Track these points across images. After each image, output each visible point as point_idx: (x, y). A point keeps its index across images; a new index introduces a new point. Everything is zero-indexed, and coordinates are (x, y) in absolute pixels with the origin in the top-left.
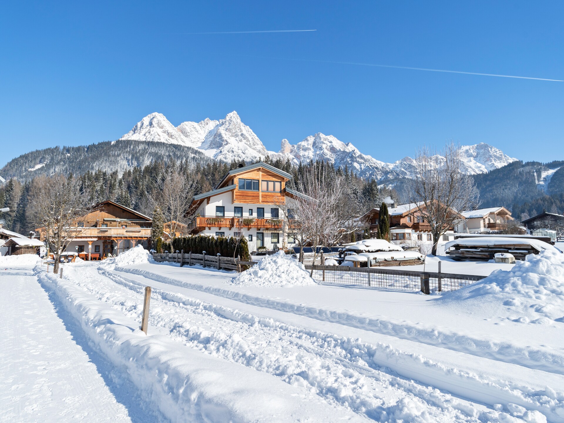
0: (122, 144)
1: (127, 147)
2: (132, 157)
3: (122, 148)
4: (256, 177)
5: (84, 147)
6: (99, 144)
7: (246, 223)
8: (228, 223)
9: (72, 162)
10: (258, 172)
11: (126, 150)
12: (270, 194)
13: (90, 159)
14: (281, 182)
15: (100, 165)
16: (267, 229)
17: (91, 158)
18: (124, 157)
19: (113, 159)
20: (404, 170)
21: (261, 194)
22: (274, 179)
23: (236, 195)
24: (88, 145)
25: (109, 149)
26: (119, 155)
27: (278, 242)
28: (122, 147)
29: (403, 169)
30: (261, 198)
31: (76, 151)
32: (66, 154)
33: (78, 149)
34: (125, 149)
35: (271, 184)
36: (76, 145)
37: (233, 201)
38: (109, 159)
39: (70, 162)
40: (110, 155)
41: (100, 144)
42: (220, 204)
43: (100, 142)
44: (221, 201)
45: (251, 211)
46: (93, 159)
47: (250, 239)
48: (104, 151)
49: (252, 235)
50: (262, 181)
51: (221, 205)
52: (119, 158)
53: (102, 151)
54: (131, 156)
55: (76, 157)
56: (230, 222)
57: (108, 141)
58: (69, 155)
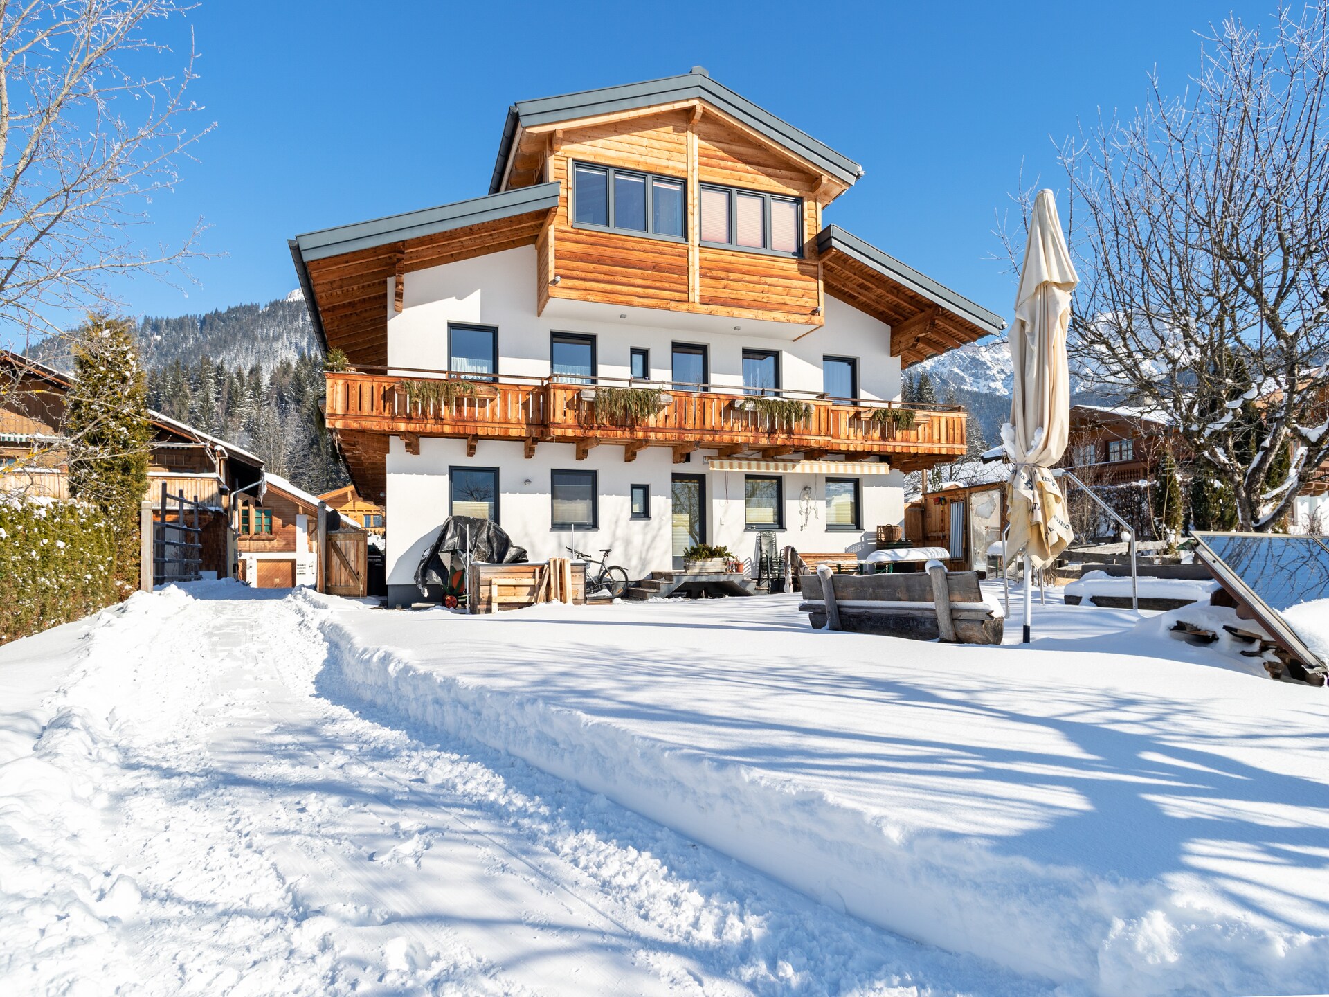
0: (283, 311)
1: (296, 318)
2: (309, 342)
3: (285, 320)
4: (673, 166)
5: (193, 319)
6: (230, 311)
7: (619, 413)
8: (515, 413)
9: (166, 355)
10: (680, 137)
11: (295, 324)
12: (742, 259)
13: (208, 348)
14: (799, 201)
15: (233, 360)
16: (728, 452)
17: (211, 345)
18: (291, 343)
19: (263, 346)
20: (959, 372)
21: (695, 257)
22: (765, 182)
23: (558, 257)
24: (203, 315)
25: (254, 321)
26: (277, 338)
27: (780, 523)
28: (284, 318)
29: (956, 370)
30: (695, 280)
31: (174, 329)
32: (152, 335)
33: (180, 324)
34: (291, 322)
35: (748, 209)
36: (174, 315)
37: (542, 296)
38: (253, 346)
39: (161, 355)
40: (257, 338)
41: (233, 310)
42: (469, 310)
43: (232, 306)
44: (475, 298)
45: (638, 359)
46: (215, 346)
47: (637, 508)
48: (241, 328)
49: (645, 489)
50: (705, 185)
51: (475, 318)
52: (278, 345)
53: (238, 327)
54: (306, 339)
55: (174, 344)
56: (525, 405)
57: (252, 304)
58: (158, 338)
